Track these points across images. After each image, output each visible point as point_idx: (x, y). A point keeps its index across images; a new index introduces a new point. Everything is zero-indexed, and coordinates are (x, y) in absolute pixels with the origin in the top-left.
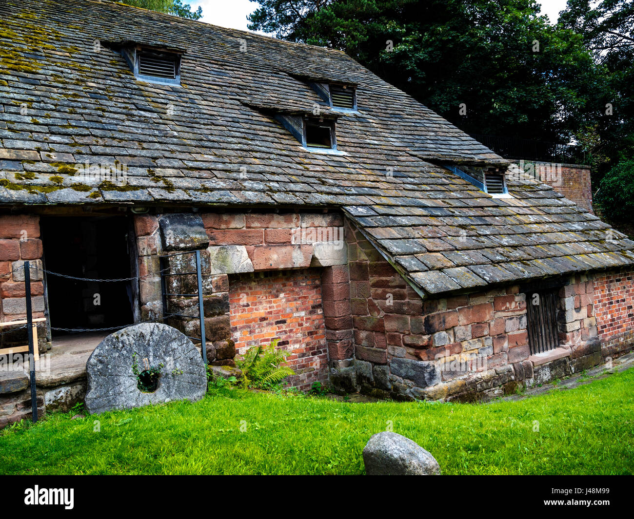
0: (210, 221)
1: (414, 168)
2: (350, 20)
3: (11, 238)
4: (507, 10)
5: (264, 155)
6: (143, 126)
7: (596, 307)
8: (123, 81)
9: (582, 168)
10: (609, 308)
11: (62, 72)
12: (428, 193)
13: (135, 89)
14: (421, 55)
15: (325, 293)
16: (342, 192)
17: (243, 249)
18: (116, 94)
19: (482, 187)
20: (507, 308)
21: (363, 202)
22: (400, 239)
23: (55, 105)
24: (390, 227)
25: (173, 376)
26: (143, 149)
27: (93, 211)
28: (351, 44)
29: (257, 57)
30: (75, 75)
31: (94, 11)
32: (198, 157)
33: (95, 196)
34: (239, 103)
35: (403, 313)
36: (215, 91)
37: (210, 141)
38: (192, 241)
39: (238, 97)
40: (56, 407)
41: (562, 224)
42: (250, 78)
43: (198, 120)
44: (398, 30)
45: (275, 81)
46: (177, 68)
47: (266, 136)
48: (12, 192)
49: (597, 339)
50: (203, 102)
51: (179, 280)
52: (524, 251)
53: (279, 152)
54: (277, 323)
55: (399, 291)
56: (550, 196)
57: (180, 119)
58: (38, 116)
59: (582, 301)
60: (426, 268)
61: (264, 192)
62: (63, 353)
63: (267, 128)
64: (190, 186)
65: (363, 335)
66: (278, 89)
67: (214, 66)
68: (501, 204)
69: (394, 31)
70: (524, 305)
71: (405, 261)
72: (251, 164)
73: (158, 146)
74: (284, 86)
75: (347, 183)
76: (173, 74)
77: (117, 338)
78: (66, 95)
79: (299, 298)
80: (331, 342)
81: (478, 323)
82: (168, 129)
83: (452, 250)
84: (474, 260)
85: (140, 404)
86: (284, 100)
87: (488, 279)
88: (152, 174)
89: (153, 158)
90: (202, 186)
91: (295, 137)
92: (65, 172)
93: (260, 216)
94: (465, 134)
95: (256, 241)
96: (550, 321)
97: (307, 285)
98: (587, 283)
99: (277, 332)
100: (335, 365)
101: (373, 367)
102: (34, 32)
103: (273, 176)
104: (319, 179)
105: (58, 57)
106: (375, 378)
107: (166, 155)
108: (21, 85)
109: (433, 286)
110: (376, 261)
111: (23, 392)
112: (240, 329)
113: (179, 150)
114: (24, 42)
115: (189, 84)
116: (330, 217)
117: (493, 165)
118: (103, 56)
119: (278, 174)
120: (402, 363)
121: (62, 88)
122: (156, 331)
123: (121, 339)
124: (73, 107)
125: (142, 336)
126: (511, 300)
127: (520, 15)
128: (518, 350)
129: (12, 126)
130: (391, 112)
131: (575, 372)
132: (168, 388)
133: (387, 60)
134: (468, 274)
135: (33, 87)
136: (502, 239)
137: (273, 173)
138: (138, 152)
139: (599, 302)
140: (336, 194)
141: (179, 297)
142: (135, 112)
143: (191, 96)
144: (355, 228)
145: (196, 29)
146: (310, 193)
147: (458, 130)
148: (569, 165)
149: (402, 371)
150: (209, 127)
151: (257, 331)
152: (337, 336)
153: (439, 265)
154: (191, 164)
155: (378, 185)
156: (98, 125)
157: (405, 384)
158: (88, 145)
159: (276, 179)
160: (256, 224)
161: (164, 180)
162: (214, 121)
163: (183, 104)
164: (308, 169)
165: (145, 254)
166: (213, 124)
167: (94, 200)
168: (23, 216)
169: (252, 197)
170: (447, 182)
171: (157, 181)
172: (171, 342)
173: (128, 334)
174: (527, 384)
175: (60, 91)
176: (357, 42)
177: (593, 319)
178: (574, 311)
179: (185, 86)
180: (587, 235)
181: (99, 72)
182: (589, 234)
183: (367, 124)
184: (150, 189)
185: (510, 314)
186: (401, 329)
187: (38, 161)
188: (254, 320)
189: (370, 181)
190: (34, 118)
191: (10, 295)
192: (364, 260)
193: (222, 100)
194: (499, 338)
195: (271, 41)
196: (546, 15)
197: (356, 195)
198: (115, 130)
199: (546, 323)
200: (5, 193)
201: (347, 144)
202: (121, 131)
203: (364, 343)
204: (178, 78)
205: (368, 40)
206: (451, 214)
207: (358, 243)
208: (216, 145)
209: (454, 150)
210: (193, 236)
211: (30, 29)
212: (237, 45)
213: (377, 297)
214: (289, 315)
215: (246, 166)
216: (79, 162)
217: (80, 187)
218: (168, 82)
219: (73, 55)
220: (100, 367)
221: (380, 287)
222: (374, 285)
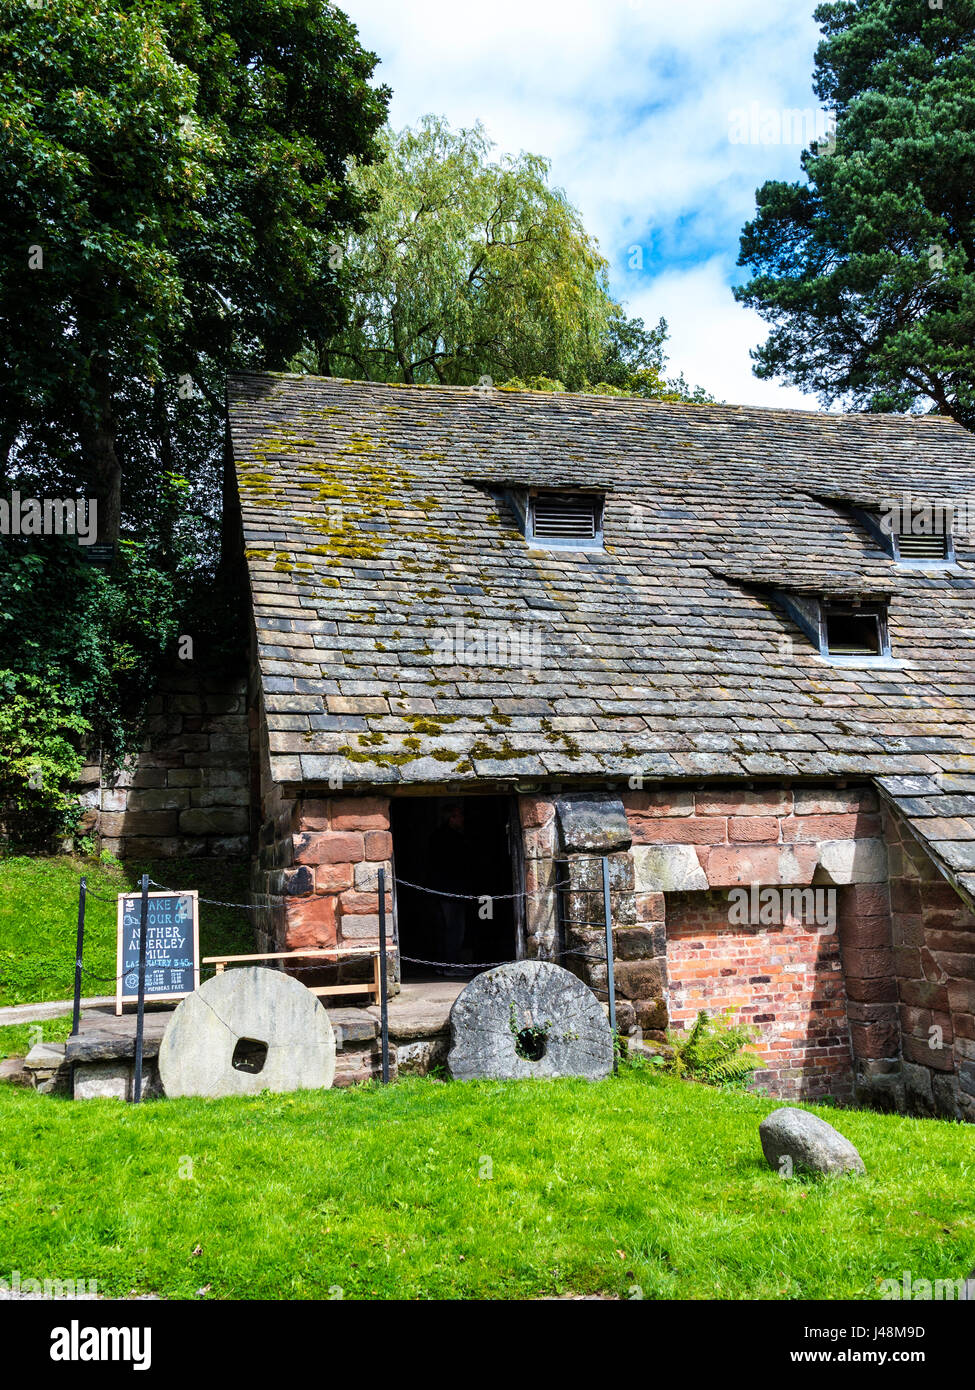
0: (636, 804)
3: (353, 831)
5: (741, 681)
8: (507, 553)
11: (414, 551)
13: (526, 567)
15: (846, 932)
16: (878, 748)
17: (690, 851)
18: (496, 583)
21: (917, 769)
23: (407, 615)
24: (962, 817)
25: (565, 1040)
26: (536, 682)
27: (461, 790)
29: (753, 464)
30: (433, 553)
32: (623, 692)
33: (463, 769)
34: (705, 573)
36: (665, 554)
37: (645, 658)
38: (605, 837)
39: (706, 562)
40: (411, 1068)
42: (734, 516)
43: (628, 618)
45: (782, 515)
46: (598, 518)
47: (750, 639)
48: (356, 765)
50: (643, 580)
51: (584, 900)
53: (771, 671)
54: (754, 980)
55: (968, 936)
57: (599, 620)
58: (383, 637)
61: (729, 753)
62: (417, 999)
63: (754, 623)
64: (606, 747)
65: (914, 1014)
66: (788, 533)
67: (667, 499)
73: (559, 675)
74: (800, 526)
75: (895, 730)
76: (590, 530)
77: (490, 978)
78: (422, 594)
79: (796, 939)
80: (856, 1024)
82: (578, 641)
85: (518, 1075)
86: (796, 557)
88: (546, 726)
89: (549, 699)
90: (626, 745)
91: (806, 639)
92: (422, 730)
93: (719, 795)
95: (713, 838)
99: (754, 998)
100: (862, 1068)
101: (933, 1076)
102: (372, 479)
103: (750, 722)
104: (839, 724)
105: (407, 521)
106: (936, 1097)
107: (570, 693)
108: (358, 583)
110: (928, 879)
111: (373, 1041)
112: (686, 986)
113: (593, 680)
114: (358, 502)
115: (618, 546)
118: (478, 509)
119: (760, 718)
121: (415, 581)
122: (543, 974)
123: (495, 980)
124: (431, 615)
125: (524, 979)
129: (349, 658)
132: (558, 1057)
135: (375, 584)
137: (751, 717)
138: (528, 690)
140: (865, 754)
141: (583, 925)
142: (526, 614)
143: (620, 569)
144: (898, 818)
146: (813, 752)
150: (646, 630)
151: (716, 992)
152: (865, 1013)
154: (609, 707)
155: (961, 730)
158: (454, 682)
159: (755, 728)
160: (714, 809)
161: (566, 737)
162: (655, 618)
163: (606, 588)
164: (820, 704)
165: (534, 856)
166: (655, 624)
167: (463, 775)
168: (370, 801)
169: (706, 763)
171: (554, 741)
172: (563, 990)
173: (505, 974)
175: (413, 586)
179: (611, 550)
181: (469, 541)
184: (541, 755)
186: (974, 1007)
187: (387, 714)
188: (712, 973)
189: (946, 722)
190: (379, 641)
191: (351, 910)
192: (912, 876)
193: (675, 571)
195: (788, 419)
197: (907, 753)
200: (349, 768)
201: (916, 642)
203: (916, 1029)
204: (599, 535)
207: (904, 844)
208: (656, 666)
210: (606, 829)
211: (365, 473)
212: (715, 442)
213: (936, 945)
214: (776, 970)
215: (703, 704)
216: (442, 712)
217: (443, 755)
218: (583, 545)
219: (430, 515)
220: (468, 1016)
221: (939, 927)
222: (930, 924)
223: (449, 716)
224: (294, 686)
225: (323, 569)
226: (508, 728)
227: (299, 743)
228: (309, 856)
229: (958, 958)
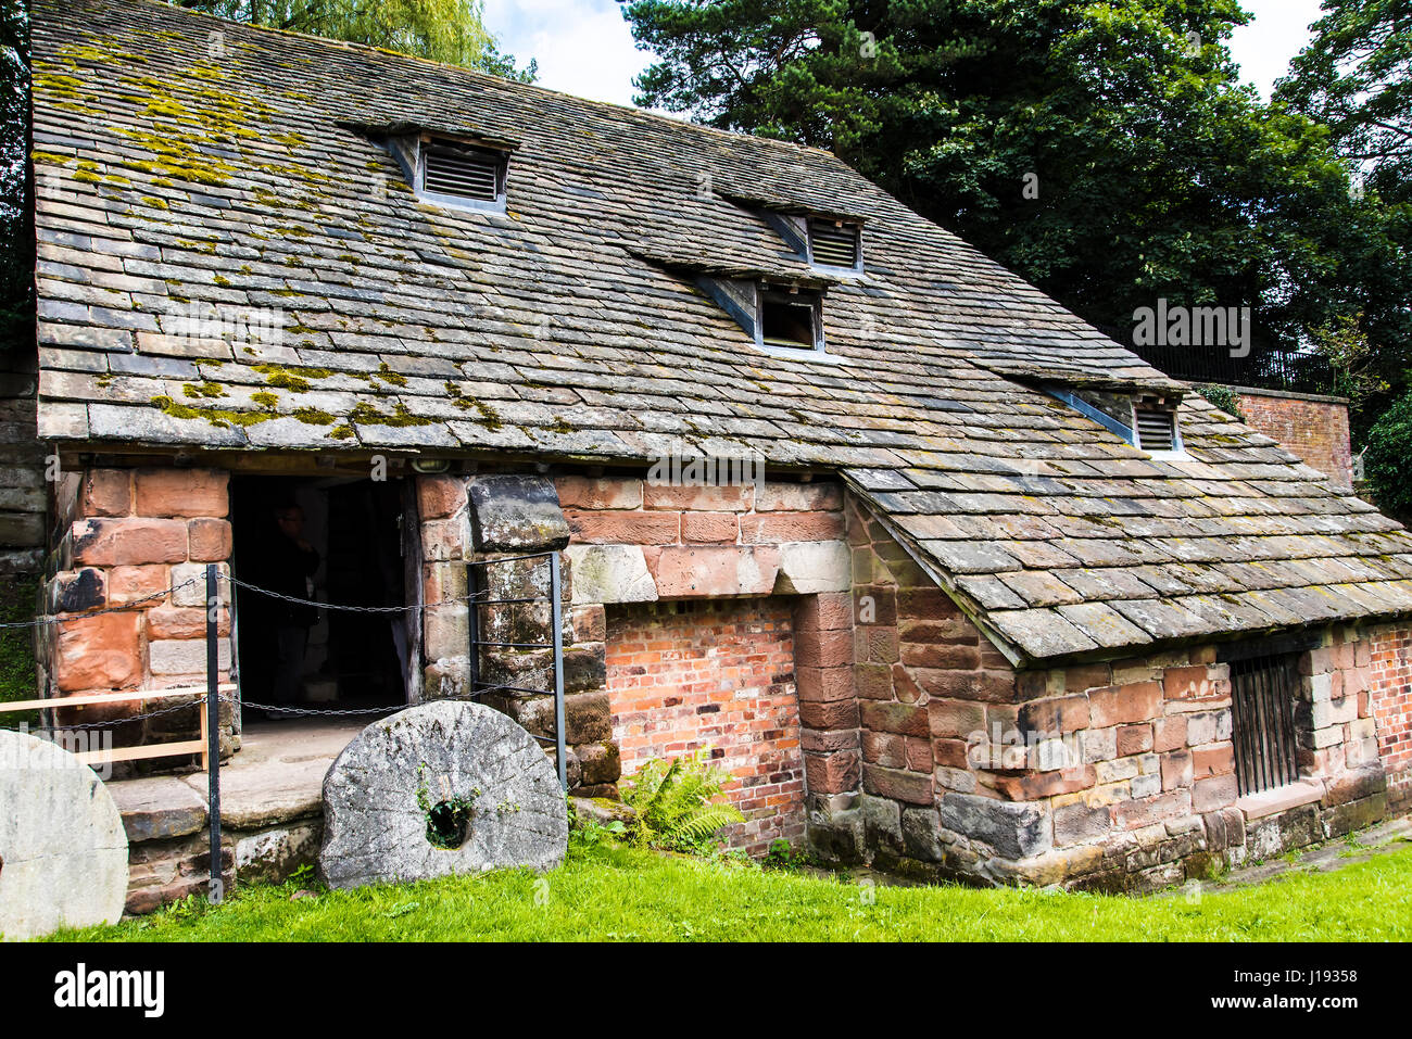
0: (572, 491)
1: (985, 394)
2: (845, 89)
3: (171, 518)
4: (1172, 72)
5: (678, 360)
6: (434, 296)
7: (1376, 698)
8: (394, 203)
9: (1330, 403)
10: (1403, 699)
11: (273, 184)
12: (1016, 446)
13: (416, 220)
14: (990, 162)
15: (803, 650)
16: (840, 439)
17: (637, 552)
18: (379, 230)
19: (1129, 436)
20: (1190, 694)
21: (884, 462)
22: (965, 540)
23: (261, 250)
24: (942, 514)
25: (500, 815)
26: (436, 340)
27: (337, 465)
28: (846, 138)
29: (659, 161)
30: (298, 190)
31: (334, 65)
32: (547, 360)
33: (341, 435)
34: (623, 252)
35: (972, 697)
36: (576, 228)
37: (568, 328)
38: (535, 532)
39: (621, 241)
40: (257, 872)
41: (1300, 518)
42: (646, 202)
43: (543, 285)
44: (944, 111)
45: (694, 208)
46: (500, 180)
47: (681, 320)
48: (178, 422)
49: (1378, 765)
50: (553, 250)
51: (507, 614)
52: (1225, 573)
53: (708, 354)
54: (702, 710)
55: (962, 650)
56: (1270, 460)
57: (508, 283)
58: (226, 270)
59: (1347, 684)
60: (1023, 604)
61: (682, 435)
62: (266, 759)
63: (682, 305)
64: (533, 418)
65: (881, 741)
66: (702, 225)
67: (573, 176)
68: (1170, 473)
69: (934, 112)
70: (1227, 689)
71: (978, 587)
72: (652, 376)
73: (464, 335)
74: (713, 221)
75: (849, 422)
76: (492, 191)
77: (388, 730)
78: (281, 230)
79: (748, 659)
80: (813, 755)
81: (1130, 724)
82: (484, 302)
83: (1073, 567)
84: (1121, 590)
85: (431, 872)
86: (714, 249)
87: (1153, 630)
88: (454, 392)
89: (455, 360)
91: (739, 325)
92: (282, 383)
94: (1087, 326)
95: (664, 536)
96: (1279, 726)
97: (764, 632)
98: (1356, 645)
99: (701, 731)
100: (819, 805)
101: (902, 811)
102: (220, 105)
103: (698, 403)
104: (792, 411)
105: (265, 153)
106: (906, 835)
107: (481, 356)
108: (194, 209)
109: (1039, 641)
110: (912, 585)
111: (193, 836)
112: (624, 721)
113: (508, 344)
114: (199, 124)
115: (523, 213)
116: (817, 491)
117: (1153, 390)
118: (353, 154)
119: (709, 400)
120: (967, 804)
121: (273, 215)
122: (466, 719)
123: (395, 733)
124: (293, 253)
125: (438, 728)
126: (1200, 675)
127: (1199, 83)
128: (1213, 785)
129: (177, 289)
130: (933, 277)
131: (1333, 836)
132: (489, 840)
133: (918, 171)
134: (1110, 619)
135: (218, 212)
136: (1176, 547)
137: (699, 397)
138: (427, 348)
139: (1383, 687)
140: (828, 444)
141: (505, 648)
142: (419, 267)
143: (527, 236)
144: (867, 515)
145: (535, 102)
146: (774, 439)
147: (1073, 318)
148: (1303, 395)
149: (965, 822)
150: (565, 300)
151: (659, 726)
152: (826, 742)
153: (1049, 598)
154: (532, 374)
155: (913, 426)
156: (345, 291)
157: (973, 850)
158: (326, 331)
159: (705, 410)
160: (665, 502)
161: (480, 405)
162: (575, 289)
163: (512, 252)
164: (768, 391)
165: (438, 557)
166: (574, 294)
167: (341, 442)
168: (197, 473)
169: (656, 445)
170: (1054, 423)
171: (465, 408)
172: (496, 742)
173: (413, 720)
174: (1232, 859)
175: (270, 221)
176: (859, 133)
177: (1368, 724)
178: (1330, 703)
179: (515, 215)
180: (1353, 543)
181: (345, 184)
182: (1357, 540)
183: (884, 301)
184: (451, 423)
185: (1197, 706)
186: (966, 731)
187: (229, 361)
188: (654, 703)
189: (895, 418)
190: (220, 274)
191: (166, 634)
192: (885, 583)
193: (590, 247)
194: (1174, 757)
195: (684, 129)
196: (1251, 85)
197: (869, 446)
198: (378, 302)
199: (1271, 727)
200: (165, 424)
201: (846, 341)
202: (391, 304)
203: (883, 759)
204: (502, 199)
205: (882, 130)
206: (1068, 490)
207: (874, 547)
208: (581, 336)
209: (1066, 358)
210: (536, 522)
211: (210, 98)
212: (616, 136)
213: (914, 662)
214: (726, 696)
215: (642, 380)
216: (310, 364)
217: (310, 416)
218: (481, 207)
219: (294, 150)
220: (352, 789)
221: (921, 641)
222: (908, 637)
223: (319, 369)
224: (88, 315)
225: (144, 187)
226: (402, 389)
227: (88, 387)
228: (99, 552)
229: (945, 675)
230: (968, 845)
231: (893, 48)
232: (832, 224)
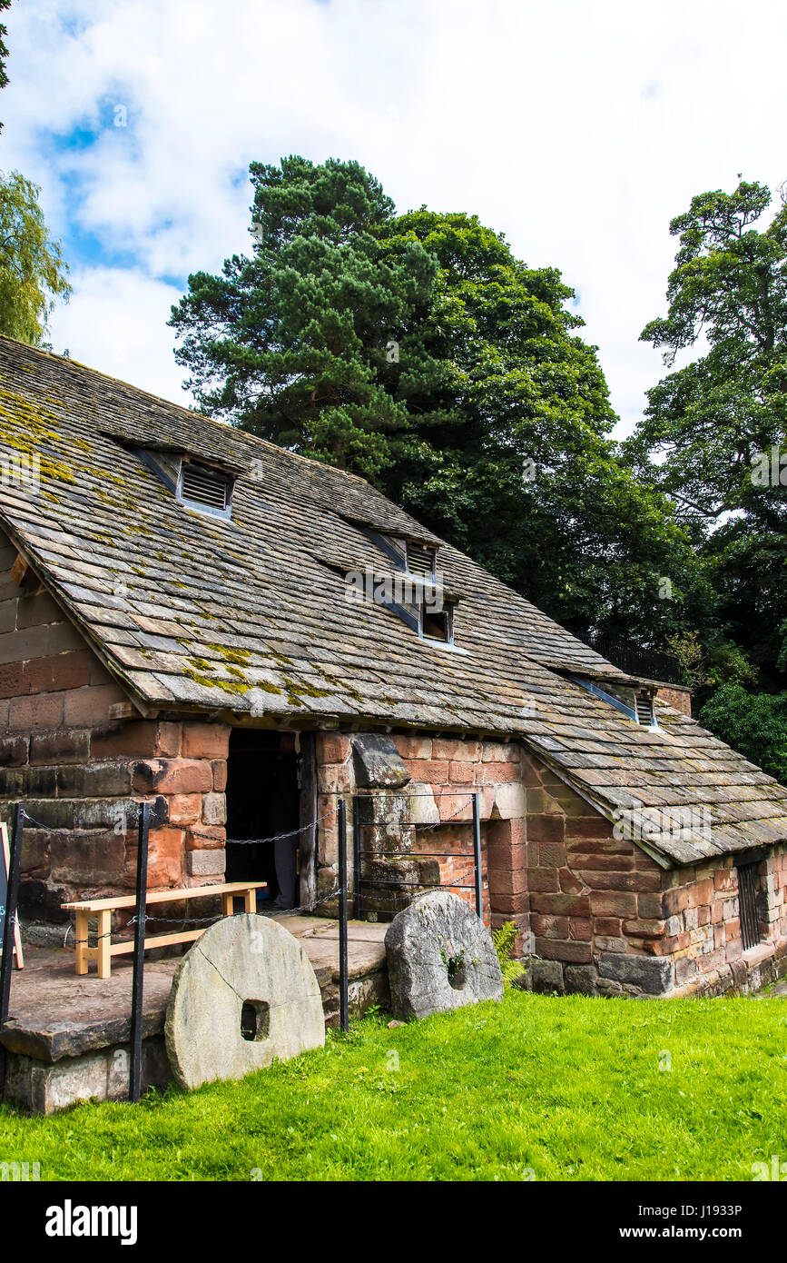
1: (545, 680)
2: (373, 434)
3: (201, 759)
8: (172, 507)
9: (682, 691)
11: (101, 485)
12: (586, 720)
14: (464, 499)
15: (496, 857)
17: (430, 789)
18: (181, 531)
19: (633, 715)
20: (724, 887)
21: (543, 731)
22: (610, 786)
23: (137, 545)
24: (589, 768)
25: (475, 966)
26: (281, 629)
29: (285, 481)
30: (117, 492)
32: (343, 647)
33: (296, 703)
35: (628, 889)
36: (278, 537)
37: (331, 621)
38: (395, 774)
39: (306, 549)
42: (302, 517)
43: (293, 584)
44: (434, 458)
45: (330, 525)
46: (229, 494)
47: (376, 617)
48: (209, 689)
50: (278, 554)
51: (382, 833)
52: (725, 810)
53: (406, 644)
55: (620, 858)
56: (699, 734)
57: (275, 582)
58: (132, 562)
59: (780, 881)
61: (444, 707)
64: (373, 694)
65: (548, 921)
66: (340, 539)
68: (663, 741)
69: (427, 459)
70: (736, 884)
72: (398, 662)
73: (290, 625)
74: (345, 536)
75: (505, 700)
76: (222, 502)
77: (421, 911)
78: (134, 528)
81: (702, 906)
82: (277, 597)
85: (455, 1005)
87: (719, 845)
88: (319, 671)
89: (301, 645)
90: (382, 693)
91: (403, 621)
92: (233, 660)
93: (444, 743)
94: (566, 632)
95: (441, 779)
96: (750, 908)
101: (565, 968)
103: (433, 684)
104: (476, 691)
105: (77, 456)
106: (568, 984)
107: (311, 642)
108: (73, 504)
110: (579, 815)
113: (314, 633)
115: (245, 522)
116: (509, 749)
118: (125, 461)
120: (620, 960)
121: (118, 513)
123: (424, 912)
124: (155, 549)
125: (441, 909)
126: (727, 875)
128: (736, 943)
129: (120, 577)
130: (472, 588)
131: (779, 979)
132: (474, 983)
134: (698, 839)
136: (695, 792)
137: (430, 679)
138: (281, 635)
141: (381, 856)
143: (257, 541)
144: (540, 765)
145: (185, 420)
147: (556, 625)
149: (619, 972)
150: (313, 597)
154: (345, 658)
157: (626, 990)
158: (223, 618)
159: (440, 689)
160: (441, 755)
161: (340, 682)
162: (311, 588)
163: (259, 555)
164: (452, 675)
165: (334, 790)
167: (299, 708)
170: (591, 704)
171: (334, 684)
172: (465, 918)
174: (744, 992)
175: (120, 519)
176: (379, 467)
178: (773, 894)
179: (241, 524)
184: (338, 696)
185: (726, 894)
186: (622, 911)
187: (194, 641)
190: (132, 565)
191: (201, 845)
192: (555, 813)
193: (294, 553)
194: (718, 927)
197: (528, 718)
200: (205, 692)
202: (236, 597)
203: (550, 933)
204: (229, 508)
207: (546, 788)
208: (342, 628)
210: (393, 767)
213: (579, 866)
215: (396, 665)
216: (234, 645)
217: (268, 687)
218: (220, 514)
219: (91, 455)
221: (586, 852)
222: (574, 849)
223: (242, 650)
224: (94, 597)
226: (295, 667)
227: (141, 659)
228: (167, 785)
229: (607, 875)
230: (621, 987)
231: (405, 409)
232: (420, 547)
